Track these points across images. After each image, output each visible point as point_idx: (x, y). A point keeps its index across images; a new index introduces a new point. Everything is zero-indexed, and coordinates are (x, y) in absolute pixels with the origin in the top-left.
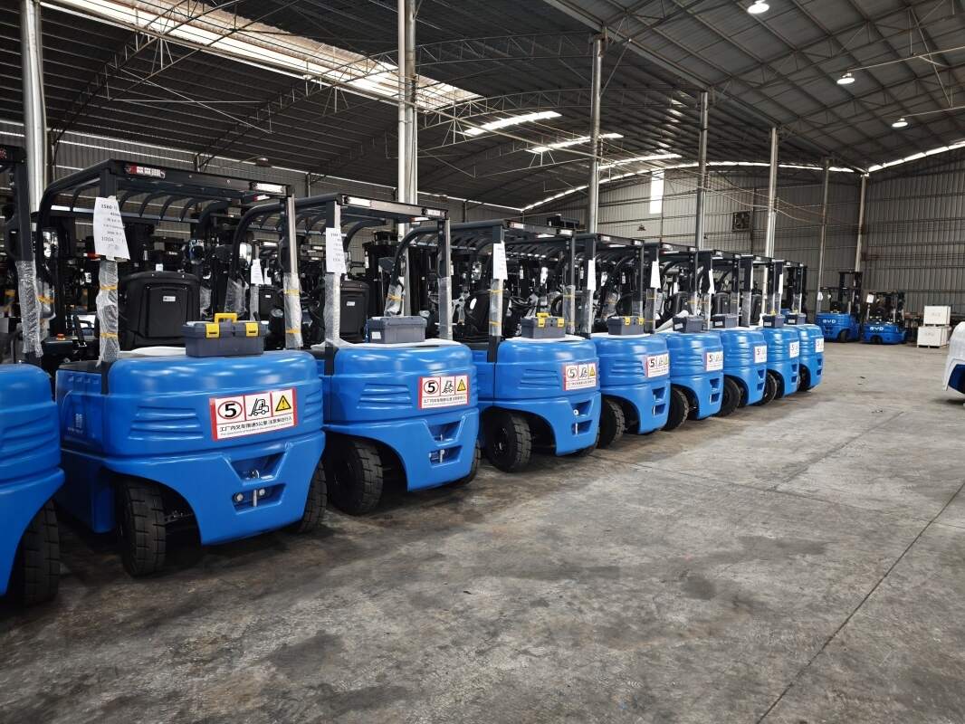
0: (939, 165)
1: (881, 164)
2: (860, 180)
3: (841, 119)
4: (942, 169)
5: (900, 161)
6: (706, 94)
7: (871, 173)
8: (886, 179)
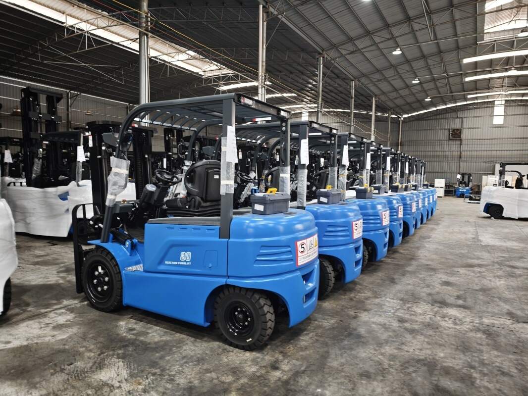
0: (433, 116)
1: (408, 114)
2: (399, 121)
3: (401, 96)
4: (434, 117)
5: (416, 113)
6: (354, 82)
7: (404, 118)
8: (410, 121)
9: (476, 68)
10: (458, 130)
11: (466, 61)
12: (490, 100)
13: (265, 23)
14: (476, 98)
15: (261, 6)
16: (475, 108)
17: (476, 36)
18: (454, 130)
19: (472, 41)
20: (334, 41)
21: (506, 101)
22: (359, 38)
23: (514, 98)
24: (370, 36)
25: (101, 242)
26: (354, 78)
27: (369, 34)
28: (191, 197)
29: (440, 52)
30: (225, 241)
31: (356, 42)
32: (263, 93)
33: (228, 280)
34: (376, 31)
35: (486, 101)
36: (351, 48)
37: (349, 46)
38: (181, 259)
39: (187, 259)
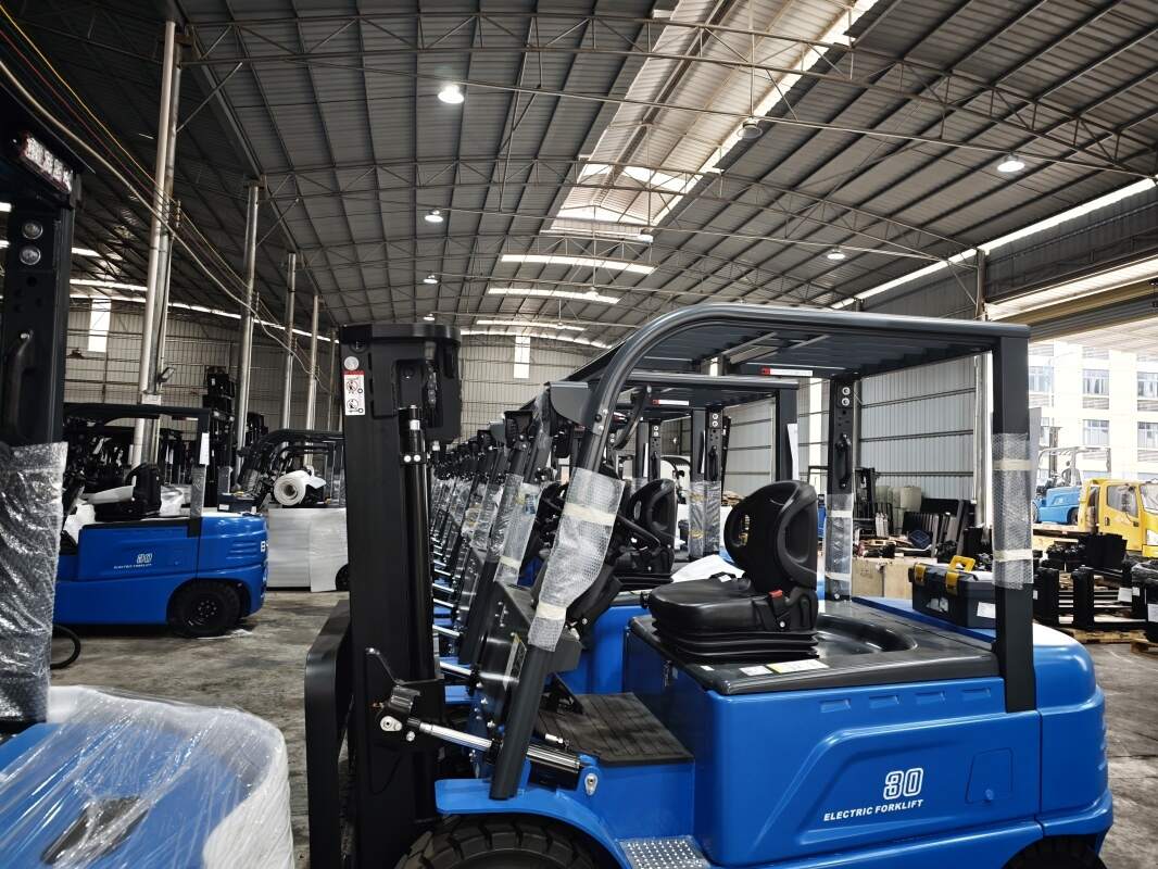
6: (294, 256)
9: (515, 275)
11: (506, 258)
12: (508, 333)
13: (179, 71)
14: (489, 327)
15: (172, 26)
16: (484, 345)
17: (543, 220)
19: (532, 227)
20: (296, 157)
21: (533, 339)
22: (351, 165)
23: (544, 336)
24: (375, 170)
25: (492, 797)
26: (298, 248)
27: (375, 164)
28: (796, 592)
29: (476, 232)
30: (1033, 717)
31: (340, 174)
32: (165, 248)
33: (1046, 825)
34: (390, 163)
35: (502, 333)
36: (327, 183)
37: (323, 178)
38: (888, 795)
39: (907, 792)
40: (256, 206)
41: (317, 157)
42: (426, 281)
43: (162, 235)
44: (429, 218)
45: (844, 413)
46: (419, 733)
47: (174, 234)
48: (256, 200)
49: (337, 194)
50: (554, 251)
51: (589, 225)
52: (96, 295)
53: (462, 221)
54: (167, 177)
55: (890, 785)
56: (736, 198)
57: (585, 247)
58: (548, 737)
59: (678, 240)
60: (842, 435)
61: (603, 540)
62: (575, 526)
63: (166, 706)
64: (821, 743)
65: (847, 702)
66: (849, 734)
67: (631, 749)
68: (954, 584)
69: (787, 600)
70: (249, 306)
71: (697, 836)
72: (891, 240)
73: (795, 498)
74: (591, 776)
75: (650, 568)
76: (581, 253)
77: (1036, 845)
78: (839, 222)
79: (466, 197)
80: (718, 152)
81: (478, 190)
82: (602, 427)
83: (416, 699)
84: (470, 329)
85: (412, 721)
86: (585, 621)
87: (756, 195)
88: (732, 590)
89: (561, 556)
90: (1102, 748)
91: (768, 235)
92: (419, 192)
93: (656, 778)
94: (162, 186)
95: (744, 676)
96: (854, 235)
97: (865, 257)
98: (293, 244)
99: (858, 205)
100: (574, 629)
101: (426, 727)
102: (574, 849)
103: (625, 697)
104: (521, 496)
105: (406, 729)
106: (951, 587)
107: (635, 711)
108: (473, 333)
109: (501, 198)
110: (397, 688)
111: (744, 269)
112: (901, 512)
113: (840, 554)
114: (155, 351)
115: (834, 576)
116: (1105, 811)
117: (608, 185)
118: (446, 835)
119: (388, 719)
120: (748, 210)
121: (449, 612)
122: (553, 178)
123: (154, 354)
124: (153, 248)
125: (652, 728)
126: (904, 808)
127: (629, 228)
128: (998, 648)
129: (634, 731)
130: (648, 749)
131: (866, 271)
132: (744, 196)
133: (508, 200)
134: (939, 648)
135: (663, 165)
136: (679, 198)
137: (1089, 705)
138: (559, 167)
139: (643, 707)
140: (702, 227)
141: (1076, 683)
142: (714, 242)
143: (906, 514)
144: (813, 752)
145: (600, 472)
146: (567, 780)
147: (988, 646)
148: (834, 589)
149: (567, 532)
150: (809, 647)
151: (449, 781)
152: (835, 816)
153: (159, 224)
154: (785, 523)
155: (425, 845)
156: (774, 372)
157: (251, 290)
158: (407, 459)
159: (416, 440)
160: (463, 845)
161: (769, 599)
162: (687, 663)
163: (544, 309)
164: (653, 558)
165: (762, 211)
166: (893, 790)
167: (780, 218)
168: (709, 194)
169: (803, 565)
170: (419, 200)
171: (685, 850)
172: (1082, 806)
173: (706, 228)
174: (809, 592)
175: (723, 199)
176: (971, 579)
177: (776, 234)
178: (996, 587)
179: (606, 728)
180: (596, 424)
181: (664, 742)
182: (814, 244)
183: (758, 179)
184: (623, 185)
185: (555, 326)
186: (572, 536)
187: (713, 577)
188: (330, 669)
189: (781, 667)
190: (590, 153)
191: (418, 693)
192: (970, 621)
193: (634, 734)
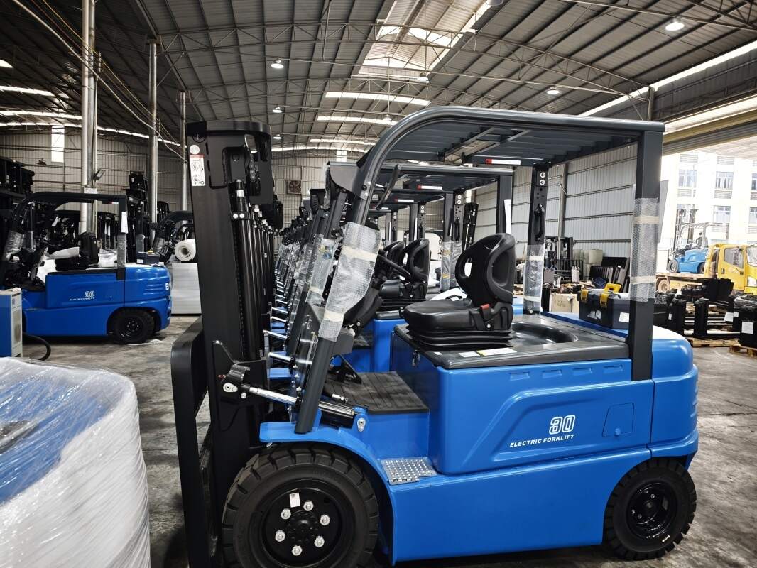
6: (184, 94)
9: (335, 106)
10: (296, 182)
11: (329, 95)
12: (332, 148)
14: (318, 144)
16: (315, 157)
17: (353, 67)
18: (292, 182)
19: (345, 72)
20: (181, 22)
21: (348, 152)
22: (218, 28)
23: (355, 150)
24: (236, 31)
25: (296, 432)
26: (186, 88)
27: (236, 27)
28: (499, 305)
29: (308, 76)
30: (650, 384)
31: (212, 34)
32: (92, 86)
33: (653, 450)
34: (245, 26)
35: (327, 148)
36: (203, 41)
37: (200, 37)
38: (552, 431)
39: (564, 430)
40: (155, 58)
41: (195, 22)
42: (274, 111)
43: (89, 77)
44: (274, 66)
45: (541, 190)
46: (249, 393)
47: (98, 77)
48: (155, 54)
49: (210, 48)
50: (361, 90)
51: (385, 71)
52: (54, 123)
53: (298, 68)
54: (90, 36)
55: (553, 425)
56: (486, 51)
57: (382, 86)
58: (334, 396)
59: (446, 81)
60: (539, 205)
61: (369, 272)
62: (349, 261)
63: (62, 369)
64: (509, 400)
65: (528, 374)
66: (529, 393)
67: (389, 404)
68: (606, 301)
69: (493, 310)
70: (154, 128)
71: (429, 457)
72: (591, 81)
73: (500, 245)
74: (361, 420)
75: (411, 296)
76: (379, 91)
77: (647, 462)
78: (556, 68)
79: (299, 50)
80: (474, 17)
81: (308, 45)
82: (367, 194)
83: (246, 373)
84: (306, 145)
85: (246, 386)
86: (359, 324)
87: (500, 49)
88: (459, 305)
89: (339, 281)
90: (694, 403)
91: (508, 77)
92: (267, 47)
93: (404, 422)
94: (87, 42)
95: (461, 357)
96: (566, 77)
97: (573, 93)
98: (182, 85)
99: (569, 56)
100: (351, 329)
101: (253, 390)
102: (349, 463)
103: (390, 374)
104: (323, 247)
105: (240, 391)
106: (603, 303)
107: (395, 381)
108: (308, 148)
109: (324, 51)
110: (235, 366)
111: (491, 102)
112: (589, 266)
113: (534, 285)
114: (90, 158)
115: (530, 298)
116: (692, 442)
117: (398, 42)
118: (268, 456)
119: (228, 384)
120: (495, 60)
121: (283, 325)
122: (359, 36)
123: (90, 161)
124: (84, 86)
125: (404, 392)
126: (562, 439)
127: (412, 72)
128: (629, 340)
129: (394, 394)
130: (400, 404)
131: (572, 103)
132: (490, 50)
133: (328, 53)
134: (591, 340)
135: (436, 27)
136: (447, 51)
137: (687, 376)
138: (363, 29)
139: (401, 380)
140: (463, 72)
141: (679, 363)
142: (470, 83)
143: (592, 267)
144: (504, 404)
145: (366, 225)
146: (348, 423)
147: (624, 339)
148: (529, 307)
149: (343, 265)
150: (506, 341)
151: (270, 423)
152: (517, 444)
153: (87, 69)
154: (493, 260)
155: (255, 462)
156: (494, 162)
157: (155, 118)
158: (235, 216)
159: (241, 204)
160: (277, 461)
161: (481, 310)
162: (427, 350)
163: (356, 131)
164: (414, 289)
165: (504, 60)
166: (555, 428)
167: (516, 65)
168: (468, 48)
169: (504, 288)
170: (267, 53)
171: (422, 465)
172: (679, 439)
173: (465, 72)
174: (507, 305)
175: (477, 52)
176: (617, 298)
177: (514, 77)
178: (631, 301)
179: (375, 392)
180: (363, 192)
181: (411, 400)
182: (538, 84)
183: (501, 37)
184: (409, 41)
185: (363, 143)
186: (346, 268)
187: (447, 298)
188: (188, 353)
189: (485, 352)
190: (385, 18)
191: (248, 369)
192: (614, 325)
193: (392, 395)
